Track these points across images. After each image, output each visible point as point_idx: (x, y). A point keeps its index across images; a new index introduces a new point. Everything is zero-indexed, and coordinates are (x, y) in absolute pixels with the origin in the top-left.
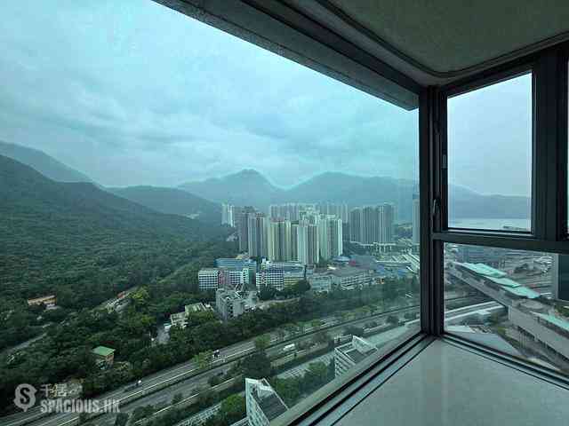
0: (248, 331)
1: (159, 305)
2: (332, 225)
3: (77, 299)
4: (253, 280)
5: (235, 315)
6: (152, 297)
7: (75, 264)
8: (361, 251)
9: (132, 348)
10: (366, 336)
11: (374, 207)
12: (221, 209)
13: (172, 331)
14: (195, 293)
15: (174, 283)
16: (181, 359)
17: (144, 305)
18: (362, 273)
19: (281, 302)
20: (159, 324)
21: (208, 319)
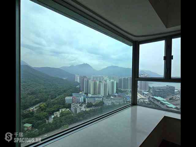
0: (82, 118)
1: (50, 109)
2: (113, 83)
4: (85, 101)
5: (78, 112)
6: (48, 106)
8: (121, 92)
9: (38, 124)
11: (127, 78)
13: (54, 118)
14: (63, 105)
15: (56, 101)
16: (57, 128)
17: (45, 109)
18: (121, 99)
19: (94, 108)
20: (50, 116)
21: (68, 114)
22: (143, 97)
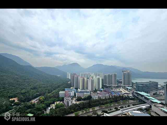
0: (73, 110)
1: (47, 101)
2: (99, 79)
3: (24, 99)
4: (75, 95)
5: (70, 105)
6: (46, 99)
7: (24, 89)
8: (107, 87)
9: (38, 115)
10: (108, 113)
11: (111, 74)
12: (67, 74)
13: (51, 109)
14: (58, 98)
15: (52, 95)
17: (43, 102)
18: (107, 94)
19: (83, 102)
20: (47, 107)
21: (61, 106)
22: (127, 92)
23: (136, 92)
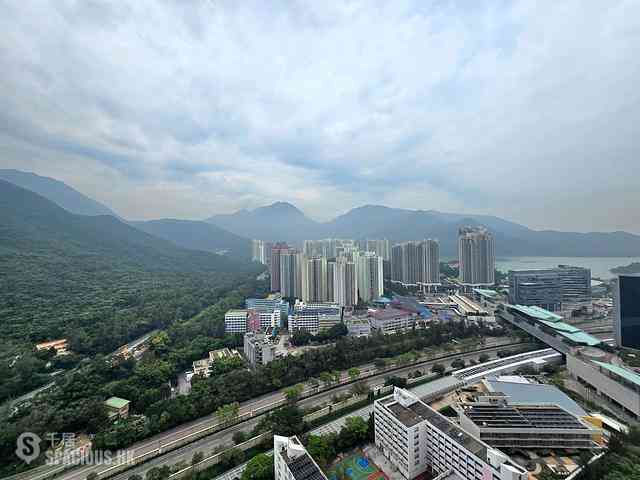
0: (279, 381)
1: (181, 350)
2: (372, 263)
3: (91, 343)
4: (285, 324)
5: (265, 361)
6: (175, 340)
7: (90, 304)
8: (402, 291)
9: (149, 400)
10: (409, 387)
11: (417, 243)
12: (250, 242)
13: (194, 380)
14: (221, 337)
15: (198, 327)
16: (204, 412)
17: (165, 351)
18: (404, 316)
19: (315, 347)
20: (179, 372)
21: (235, 367)
22: (476, 307)
23: (512, 306)
